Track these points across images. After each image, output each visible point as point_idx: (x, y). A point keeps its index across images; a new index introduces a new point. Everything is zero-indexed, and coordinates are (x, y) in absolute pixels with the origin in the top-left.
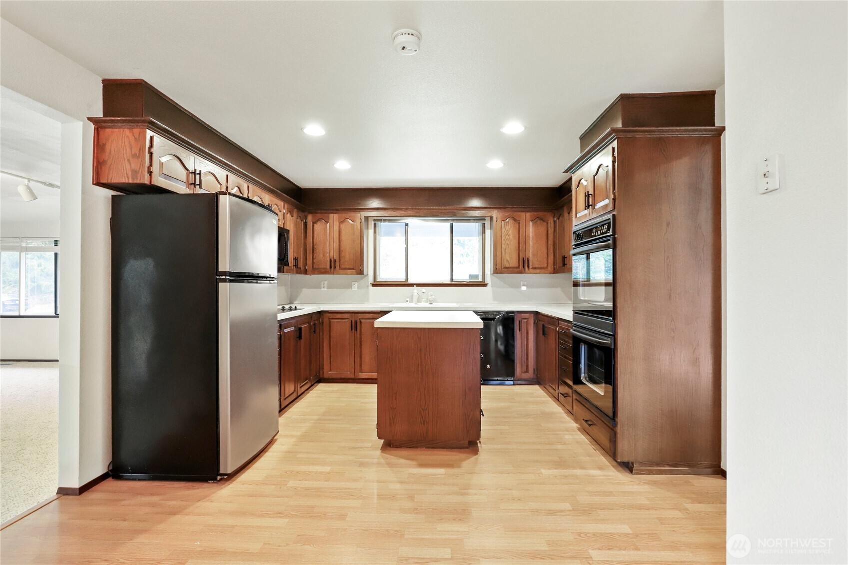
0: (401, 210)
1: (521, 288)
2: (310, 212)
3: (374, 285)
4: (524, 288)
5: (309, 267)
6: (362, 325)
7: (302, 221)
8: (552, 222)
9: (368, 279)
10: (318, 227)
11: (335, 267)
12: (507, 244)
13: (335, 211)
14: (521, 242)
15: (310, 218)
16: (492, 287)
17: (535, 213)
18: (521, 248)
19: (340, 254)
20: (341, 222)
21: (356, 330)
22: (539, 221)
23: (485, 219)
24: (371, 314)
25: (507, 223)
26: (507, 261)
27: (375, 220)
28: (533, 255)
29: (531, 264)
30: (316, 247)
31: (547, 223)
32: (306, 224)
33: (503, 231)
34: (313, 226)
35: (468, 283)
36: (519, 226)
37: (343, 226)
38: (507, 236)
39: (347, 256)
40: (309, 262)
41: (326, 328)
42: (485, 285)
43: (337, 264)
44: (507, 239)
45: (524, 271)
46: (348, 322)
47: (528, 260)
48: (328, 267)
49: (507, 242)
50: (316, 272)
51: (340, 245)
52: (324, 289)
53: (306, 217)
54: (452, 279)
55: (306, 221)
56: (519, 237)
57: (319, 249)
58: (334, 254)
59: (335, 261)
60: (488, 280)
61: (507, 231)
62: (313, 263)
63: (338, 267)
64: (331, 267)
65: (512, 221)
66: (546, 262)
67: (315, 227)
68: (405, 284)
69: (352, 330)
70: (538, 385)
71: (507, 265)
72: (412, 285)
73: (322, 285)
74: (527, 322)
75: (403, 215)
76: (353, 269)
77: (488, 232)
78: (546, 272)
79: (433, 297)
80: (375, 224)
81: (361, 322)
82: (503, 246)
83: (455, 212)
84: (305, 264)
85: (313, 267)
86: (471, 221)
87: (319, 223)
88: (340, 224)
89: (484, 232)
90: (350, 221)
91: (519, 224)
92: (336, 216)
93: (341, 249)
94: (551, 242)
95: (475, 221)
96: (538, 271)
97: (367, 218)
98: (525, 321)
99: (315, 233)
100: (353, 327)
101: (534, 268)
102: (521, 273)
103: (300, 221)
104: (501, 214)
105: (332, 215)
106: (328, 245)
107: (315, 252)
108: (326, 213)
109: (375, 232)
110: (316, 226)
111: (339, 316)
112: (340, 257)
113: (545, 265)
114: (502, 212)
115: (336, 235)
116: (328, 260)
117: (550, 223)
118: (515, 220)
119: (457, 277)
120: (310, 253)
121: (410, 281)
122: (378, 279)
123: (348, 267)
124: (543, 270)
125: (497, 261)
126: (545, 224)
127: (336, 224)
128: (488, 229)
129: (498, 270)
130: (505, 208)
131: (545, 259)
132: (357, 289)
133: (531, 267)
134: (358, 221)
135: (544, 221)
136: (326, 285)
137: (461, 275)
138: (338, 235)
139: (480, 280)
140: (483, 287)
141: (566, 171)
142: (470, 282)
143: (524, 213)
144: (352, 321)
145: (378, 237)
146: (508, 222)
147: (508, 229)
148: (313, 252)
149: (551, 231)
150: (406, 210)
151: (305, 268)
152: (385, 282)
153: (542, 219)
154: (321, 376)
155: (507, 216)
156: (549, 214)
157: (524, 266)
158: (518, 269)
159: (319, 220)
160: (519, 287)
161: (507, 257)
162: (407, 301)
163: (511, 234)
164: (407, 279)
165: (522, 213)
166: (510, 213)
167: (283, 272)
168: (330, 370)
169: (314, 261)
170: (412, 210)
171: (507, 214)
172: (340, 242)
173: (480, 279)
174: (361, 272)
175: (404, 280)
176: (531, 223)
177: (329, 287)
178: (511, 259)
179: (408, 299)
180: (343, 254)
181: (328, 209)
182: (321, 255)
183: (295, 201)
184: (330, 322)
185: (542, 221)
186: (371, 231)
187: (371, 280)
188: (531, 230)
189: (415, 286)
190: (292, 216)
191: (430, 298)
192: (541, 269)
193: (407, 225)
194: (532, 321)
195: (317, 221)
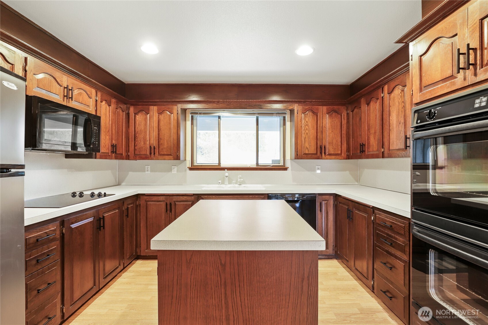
0: (214, 102)
1: (315, 171)
2: (132, 105)
3: (191, 169)
4: (319, 171)
5: (131, 153)
6: (177, 207)
7: (123, 111)
8: (346, 115)
9: (186, 164)
10: (140, 117)
11: (154, 154)
12: (307, 133)
13: (154, 104)
14: (319, 131)
15: (132, 110)
16: (292, 170)
17: (330, 107)
18: (318, 137)
19: (159, 142)
20: (160, 113)
21: (171, 212)
22: (334, 114)
23: (285, 113)
24: (185, 197)
25: (307, 116)
26: (307, 148)
27: (191, 113)
28: (329, 143)
29: (327, 151)
30: (137, 135)
31: (341, 115)
32: (128, 115)
33: (303, 122)
34: (135, 117)
35: (272, 167)
36: (317, 118)
37: (162, 117)
38: (307, 127)
39: (166, 143)
40: (132, 148)
41: (143, 210)
42: (286, 169)
43: (157, 151)
44: (307, 129)
45: (321, 157)
46: (163, 204)
47: (325, 148)
48: (148, 153)
49: (307, 131)
50: (137, 158)
51: (159, 134)
52: (148, 172)
53: (128, 109)
54: (257, 164)
55: (128, 112)
56: (317, 127)
57: (140, 137)
58: (154, 142)
59: (154, 148)
60: (288, 164)
61: (307, 122)
62: (135, 150)
63: (157, 154)
64: (151, 154)
65: (311, 113)
66: (340, 149)
67: (136, 118)
68: (218, 168)
69: (167, 211)
70: (336, 259)
71: (307, 152)
72: (223, 169)
73: (146, 169)
74: (327, 203)
75: (215, 107)
76: (171, 155)
77: (288, 124)
78: (341, 158)
79: (242, 180)
80: (192, 117)
81: (175, 204)
82: (303, 135)
83: (261, 106)
84: (128, 151)
85: (135, 153)
86: (274, 114)
87: (140, 114)
88: (159, 115)
89: (284, 124)
90: (168, 113)
91: (317, 116)
92: (155, 108)
93: (160, 137)
94: (344, 132)
95: (278, 115)
96: (333, 157)
97: (184, 111)
98: (326, 202)
99: (137, 123)
100: (168, 209)
101: (330, 155)
102: (318, 158)
103: (121, 111)
104: (301, 107)
105: (152, 107)
106: (148, 134)
107: (136, 140)
108: (146, 105)
109: (192, 124)
110: (137, 116)
111: (155, 198)
112: (159, 145)
113: (339, 152)
114: (302, 106)
115: (155, 124)
116: (148, 146)
117: (344, 115)
118: (313, 113)
119: (261, 162)
120: (132, 141)
121: (223, 165)
122: (195, 164)
123: (166, 153)
124: (337, 157)
125: (297, 148)
126: (340, 116)
127: (156, 115)
128: (288, 121)
129: (299, 155)
130: (304, 102)
131: (339, 147)
132: (176, 173)
133: (327, 154)
134: (175, 112)
135: (338, 114)
136: (149, 169)
137: (265, 160)
138: (157, 125)
139: (280, 165)
140: (284, 170)
141: (399, 41)
142: (273, 166)
143: (321, 107)
144: (166, 203)
145: (195, 128)
146: (307, 114)
147: (308, 121)
148: (135, 140)
149: (344, 122)
150: (218, 102)
151: (128, 154)
152: (201, 166)
153: (336, 112)
154: (139, 254)
155: (306, 109)
156: (342, 107)
157: (321, 153)
158: (316, 156)
159: (141, 111)
160: (314, 170)
161: (307, 145)
162: (219, 183)
163: (310, 124)
164: (219, 163)
165: (319, 107)
166: (310, 106)
167: (96, 158)
168: (147, 248)
169: (136, 148)
170: (223, 102)
171: (306, 108)
172: (159, 131)
173: (282, 164)
174: (178, 158)
175: (217, 165)
176: (327, 116)
177: (152, 171)
178: (310, 147)
179: (220, 181)
180: (161, 142)
181: (148, 102)
182: (142, 143)
183: (112, 91)
184: (147, 204)
185: (336, 114)
186: (189, 123)
187: (188, 164)
188: (327, 121)
189: (226, 170)
190: (109, 106)
191: (239, 180)
192: (336, 156)
193: (219, 117)
194: (331, 202)
195: (139, 112)
